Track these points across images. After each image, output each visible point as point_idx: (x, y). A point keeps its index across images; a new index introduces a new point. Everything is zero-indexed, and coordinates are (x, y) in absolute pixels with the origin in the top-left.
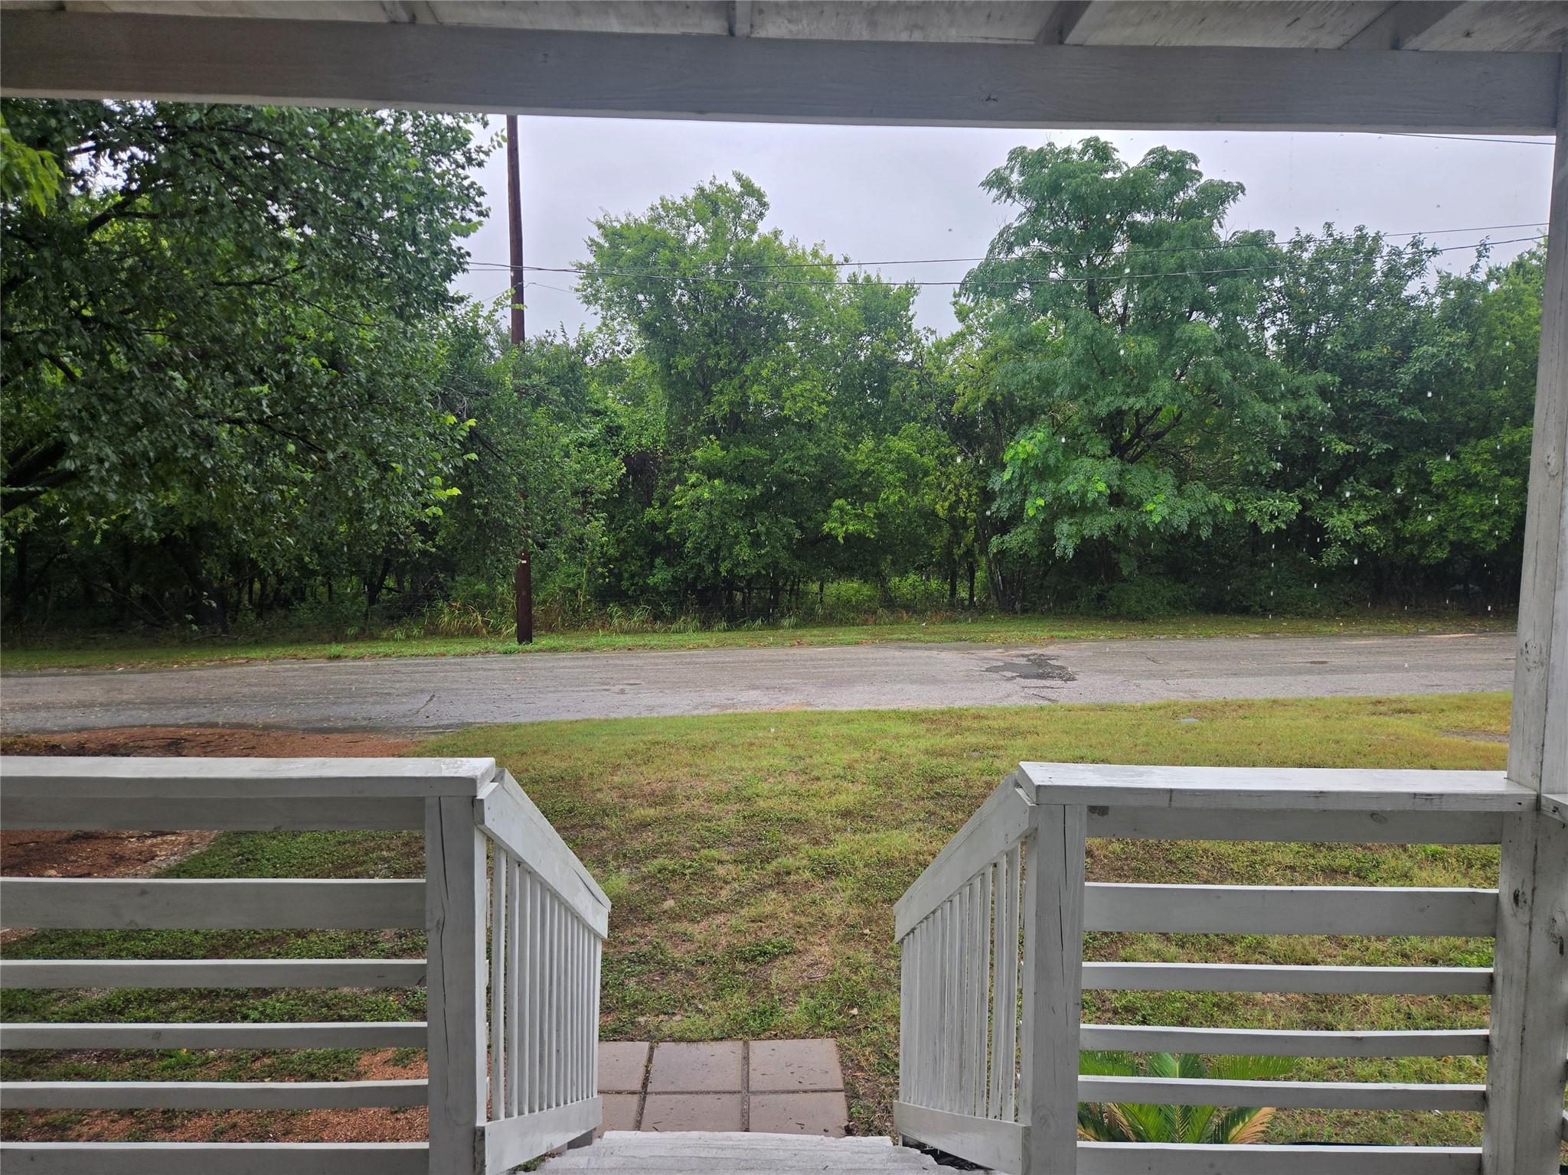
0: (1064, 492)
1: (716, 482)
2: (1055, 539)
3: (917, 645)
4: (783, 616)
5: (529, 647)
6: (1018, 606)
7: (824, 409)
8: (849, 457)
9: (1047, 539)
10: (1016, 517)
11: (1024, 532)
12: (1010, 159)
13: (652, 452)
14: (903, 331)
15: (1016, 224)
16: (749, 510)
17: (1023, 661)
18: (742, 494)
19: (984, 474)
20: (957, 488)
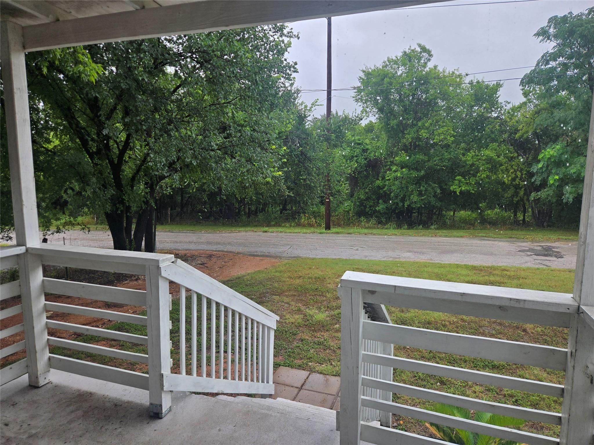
0: (568, 173)
1: (404, 170)
2: (563, 194)
3: (490, 239)
4: (432, 224)
5: (329, 231)
6: (545, 224)
7: (452, 139)
8: (464, 159)
9: (560, 194)
10: (544, 184)
11: (548, 191)
12: (549, 22)
13: (379, 158)
14: (493, 103)
15: (552, 51)
16: (418, 181)
17: (539, 248)
18: (414, 174)
19: (530, 165)
20: (515, 171)
